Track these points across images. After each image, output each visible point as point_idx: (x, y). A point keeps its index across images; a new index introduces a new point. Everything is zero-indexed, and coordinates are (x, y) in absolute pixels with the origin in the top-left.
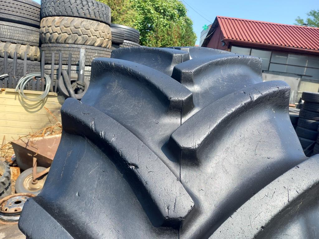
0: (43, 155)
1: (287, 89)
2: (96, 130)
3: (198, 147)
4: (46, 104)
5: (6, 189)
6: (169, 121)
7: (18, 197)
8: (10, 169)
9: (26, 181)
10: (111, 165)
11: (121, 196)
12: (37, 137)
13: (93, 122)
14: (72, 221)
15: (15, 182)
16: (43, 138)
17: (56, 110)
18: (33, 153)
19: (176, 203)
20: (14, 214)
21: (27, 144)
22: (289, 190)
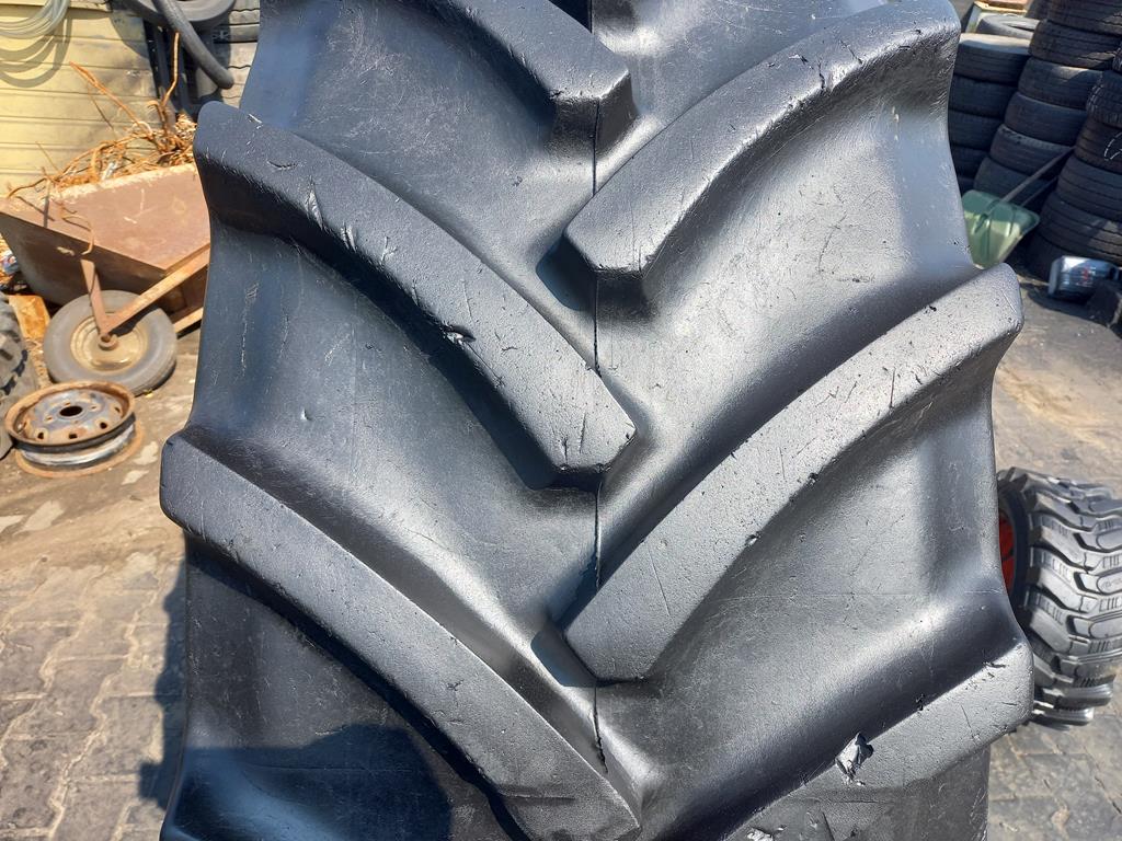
0: (114, 251)
1: (948, 33)
2: (325, 223)
3: (648, 266)
4: (71, 46)
5: (19, 370)
6: (555, 173)
7: (66, 395)
8: (11, 303)
9: (76, 341)
10: (389, 329)
11: (430, 415)
12: (73, 183)
13: (312, 196)
14: (305, 487)
15: (40, 345)
16: (98, 187)
17: (120, 71)
18: (79, 246)
19: (587, 430)
20: (68, 448)
21: (45, 212)
22: (897, 377)
